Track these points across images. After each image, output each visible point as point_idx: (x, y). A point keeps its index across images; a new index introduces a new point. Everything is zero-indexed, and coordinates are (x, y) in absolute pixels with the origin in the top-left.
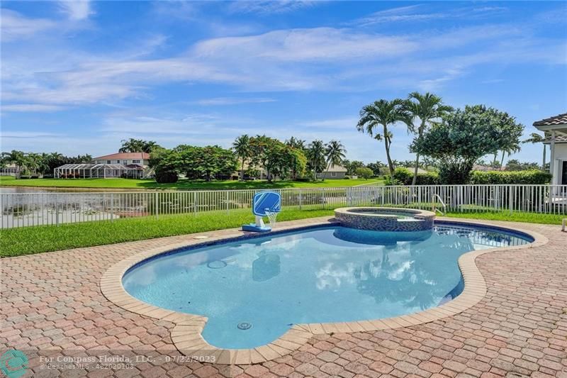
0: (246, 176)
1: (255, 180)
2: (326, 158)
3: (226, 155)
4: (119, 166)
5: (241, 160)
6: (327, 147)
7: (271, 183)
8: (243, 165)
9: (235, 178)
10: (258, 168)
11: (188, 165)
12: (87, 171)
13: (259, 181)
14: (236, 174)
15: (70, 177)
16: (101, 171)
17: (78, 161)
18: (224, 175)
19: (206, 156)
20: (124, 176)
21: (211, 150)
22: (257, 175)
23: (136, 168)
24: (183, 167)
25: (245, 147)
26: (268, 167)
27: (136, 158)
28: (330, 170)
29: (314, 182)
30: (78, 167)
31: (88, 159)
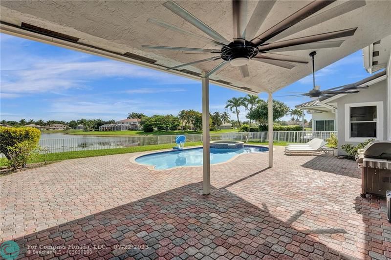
0: (184, 129)
1: (189, 130)
2: (221, 119)
3: (175, 119)
4: (128, 125)
5: (182, 121)
6: (222, 115)
7: (195, 131)
8: (183, 123)
9: (179, 129)
10: (189, 125)
11: (158, 124)
12: (114, 127)
13: (190, 131)
14: (180, 128)
15: (106, 130)
16: (120, 127)
17: (110, 123)
18: (174, 128)
19: (166, 120)
20: (129, 129)
21: (168, 117)
22: (189, 128)
23: (135, 126)
24: (156, 125)
25: (184, 115)
26: (194, 124)
27: (134, 121)
28: (223, 125)
29: (216, 130)
30: (110, 125)
31: (113, 122)
